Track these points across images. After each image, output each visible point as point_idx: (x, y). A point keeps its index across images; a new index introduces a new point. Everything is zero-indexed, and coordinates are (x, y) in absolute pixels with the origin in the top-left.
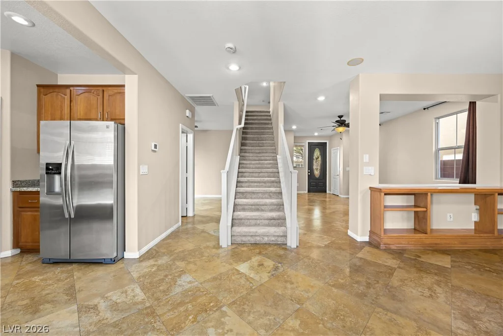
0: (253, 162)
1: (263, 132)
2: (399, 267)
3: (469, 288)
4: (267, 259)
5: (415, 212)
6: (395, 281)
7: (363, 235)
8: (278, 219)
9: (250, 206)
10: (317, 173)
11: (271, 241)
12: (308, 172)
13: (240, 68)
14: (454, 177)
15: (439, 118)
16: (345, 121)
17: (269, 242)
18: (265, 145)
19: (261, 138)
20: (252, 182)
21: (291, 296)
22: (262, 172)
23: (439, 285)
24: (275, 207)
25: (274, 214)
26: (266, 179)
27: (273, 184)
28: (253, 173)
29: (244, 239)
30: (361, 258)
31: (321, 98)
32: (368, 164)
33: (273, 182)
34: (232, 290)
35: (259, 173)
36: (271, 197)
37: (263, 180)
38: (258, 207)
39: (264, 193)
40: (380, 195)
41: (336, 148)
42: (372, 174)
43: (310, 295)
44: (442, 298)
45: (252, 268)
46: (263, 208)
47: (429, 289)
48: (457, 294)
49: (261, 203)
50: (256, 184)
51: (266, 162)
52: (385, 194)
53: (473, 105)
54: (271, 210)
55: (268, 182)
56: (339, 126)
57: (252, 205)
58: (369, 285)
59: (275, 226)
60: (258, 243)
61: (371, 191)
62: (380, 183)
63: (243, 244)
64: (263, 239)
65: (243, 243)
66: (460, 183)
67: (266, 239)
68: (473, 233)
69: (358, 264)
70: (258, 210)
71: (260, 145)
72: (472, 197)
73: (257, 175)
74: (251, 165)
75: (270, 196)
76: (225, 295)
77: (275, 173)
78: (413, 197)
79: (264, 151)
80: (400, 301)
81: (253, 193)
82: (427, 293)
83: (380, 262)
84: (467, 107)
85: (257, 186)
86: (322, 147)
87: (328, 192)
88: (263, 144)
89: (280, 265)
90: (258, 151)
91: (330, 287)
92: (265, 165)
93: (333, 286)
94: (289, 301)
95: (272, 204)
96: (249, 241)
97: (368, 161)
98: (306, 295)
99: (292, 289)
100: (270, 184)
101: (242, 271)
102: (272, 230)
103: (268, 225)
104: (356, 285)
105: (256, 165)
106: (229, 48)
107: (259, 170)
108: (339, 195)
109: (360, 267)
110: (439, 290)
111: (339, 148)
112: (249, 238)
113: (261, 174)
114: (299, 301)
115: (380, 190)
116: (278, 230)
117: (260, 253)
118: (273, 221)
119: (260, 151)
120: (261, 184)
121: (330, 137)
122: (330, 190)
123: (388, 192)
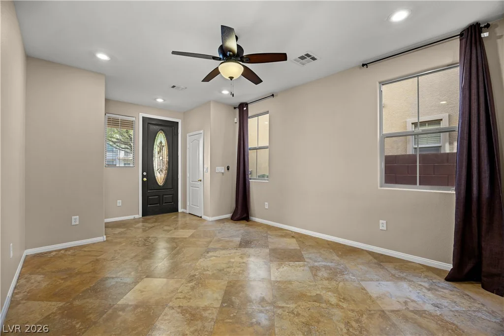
10: (160, 177)
12: (143, 176)
14: (416, 184)
41: (197, 132)
86: (170, 129)
87: (180, 210)
108: (204, 217)
111: (202, 131)
122: (185, 207)
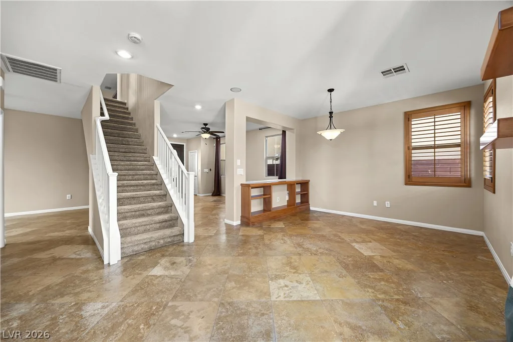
0: (122, 163)
1: (124, 128)
2: (265, 234)
3: (296, 234)
4: (175, 257)
5: (264, 198)
6: (267, 242)
7: (237, 220)
8: (169, 221)
9: (134, 213)
11: (167, 243)
13: (132, 57)
14: (275, 175)
15: (267, 137)
16: (209, 129)
17: (165, 244)
18: (130, 143)
19: (123, 134)
20: (127, 186)
21: (217, 272)
22: (137, 175)
23: (285, 236)
24: (163, 209)
25: (165, 217)
26: (145, 182)
27: (153, 187)
28: (125, 175)
29: (136, 248)
30: (243, 235)
31: (198, 107)
32: (240, 167)
33: (153, 184)
34: (164, 290)
35: (133, 175)
36: (154, 201)
37: (142, 183)
38: (143, 212)
39: (146, 197)
40: (249, 189)
41: (194, 151)
42: (242, 174)
43: (229, 266)
44: (289, 242)
45: (166, 268)
46: (149, 212)
47: (282, 239)
48: (292, 238)
49: (147, 208)
50: (132, 188)
51: (140, 163)
52: (252, 188)
53: (284, 133)
54: (159, 214)
55: (147, 185)
56: (205, 132)
57: (135, 211)
58: (256, 248)
59: (167, 227)
60: (153, 248)
61: (242, 186)
62: (247, 180)
63: (137, 254)
64: (158, 242)
65: (134, 253)
66: (279, 179)
67: (162, 241)
68: (286, 207)
69: (244, 238)
70: (143, 215)
71: (124, 143)
72: (285, 187)
73: (130, 177)
74: (119, 166)
75: (153, 199)
76: (162, 296)
77: (153, 175)
78: (262, 189)
79: (132, 151)
80: (275, 250)
81: (133, 198)
82: (282, 242)
83: (254, 234)
84: (281, 133)
85: (134, 191)
86: (180, 149)
88: (128, 141)
89: (191, 258)
90: (123, 150)
91: (237, 257)
92: (139, 167)
93: (239, 255)
94: (219, 276)
95: (160, 207)
96: (142, 249)
97: (239, 164)
98: (226, 267)
99: (214, 268)
100: (150, 187)
101: (159, 274)
102: (168, 232)
103: (160, 228)
104: (250, 251)
105: (126, 167)
106: (135, 38)
107: (131, 172)
108: (198, 195)
109: (245, 240)
110: (286, 239)
111: (197, 151)
112: (143, 246)
113: (136, 177)
114: (225, 272)
115: (248, 186)
116: (174, 230)
117: (163, 256)
118: (164, 223)
119: (127, 150)
120: (139, 188)
121: (188, 140)
123: (253, 186)
